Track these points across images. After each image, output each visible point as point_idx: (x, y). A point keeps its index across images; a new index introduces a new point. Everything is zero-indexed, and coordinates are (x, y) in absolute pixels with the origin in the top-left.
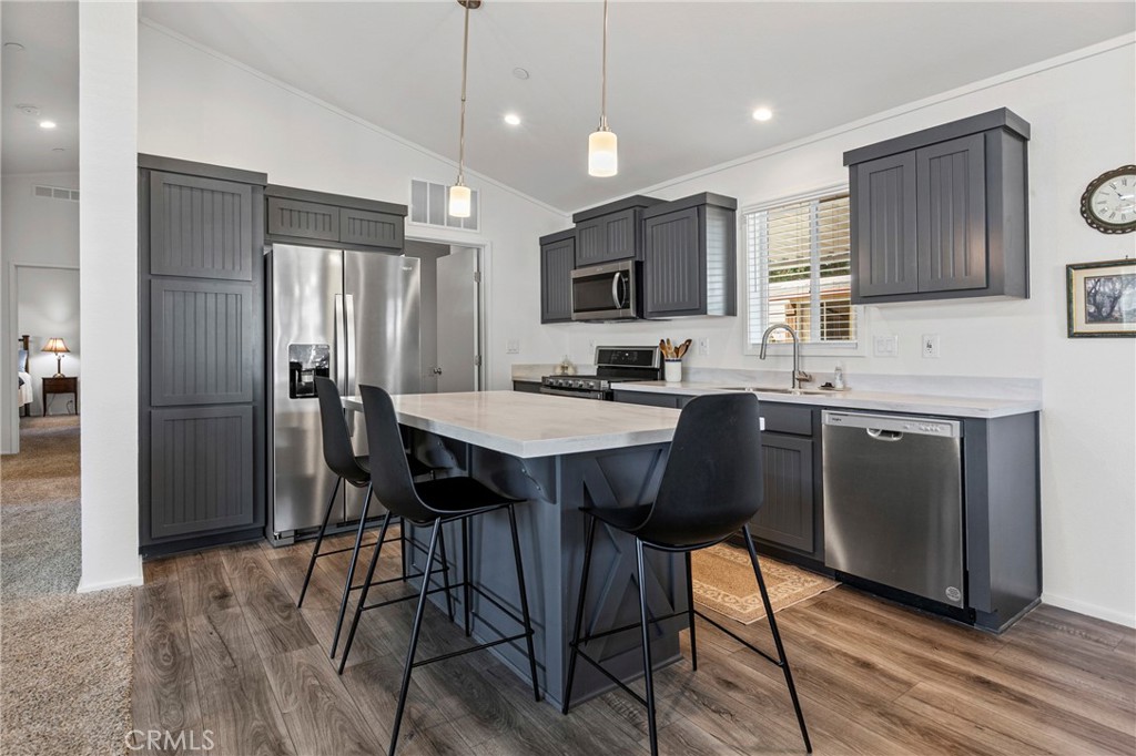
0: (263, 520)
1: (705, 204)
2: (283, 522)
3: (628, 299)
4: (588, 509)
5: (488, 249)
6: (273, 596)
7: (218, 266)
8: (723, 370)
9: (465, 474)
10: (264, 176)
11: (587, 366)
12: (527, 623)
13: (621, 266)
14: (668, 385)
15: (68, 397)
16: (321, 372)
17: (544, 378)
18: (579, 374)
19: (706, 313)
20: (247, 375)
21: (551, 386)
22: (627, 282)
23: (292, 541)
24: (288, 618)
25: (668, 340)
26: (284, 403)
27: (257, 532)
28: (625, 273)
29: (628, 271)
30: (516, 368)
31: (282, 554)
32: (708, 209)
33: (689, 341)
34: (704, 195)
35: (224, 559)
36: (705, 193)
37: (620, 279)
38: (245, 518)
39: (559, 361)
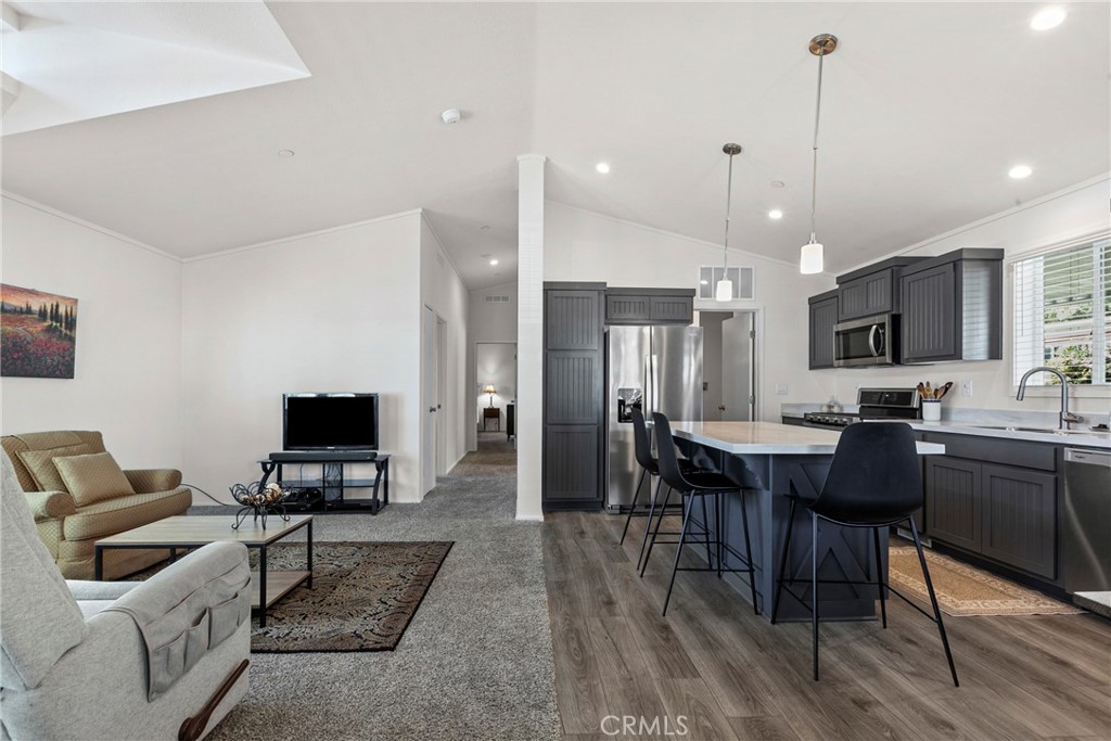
0: (602, 496)
1: (961, 260)
2: (613, 500)
3: (884, 347)
4: (793, 496)
5: (761, 312)
6: (606, 537)
7: (580, 342)
8: (986, 411)
9: (720, 472)
10: (605, 283)
11: (852, 406)
12: (750, 564)
13: (878, 319)
14: (925, 423)
15: (495, 420)
16: (637, 406)
17: (805, 415)
18: (845, 412)
19: (961, 358)
20: (594, 407)
21: (812, 421)
22: (884, 334)
23: (618, 512)
24: (615, 548)
25: (928, 383)
26: (615, 425)
27: (598, 504)
28: (882, 326)
29: (884, 324)
30: (784, 406)
31: (613, 518)
32: (964, 263)
33: (950, 384)
34: (960, 251)
35: (582, 517)
36: (962, 250)
37: (877, 330)
38: (592, 494)
39: (827, 401)
